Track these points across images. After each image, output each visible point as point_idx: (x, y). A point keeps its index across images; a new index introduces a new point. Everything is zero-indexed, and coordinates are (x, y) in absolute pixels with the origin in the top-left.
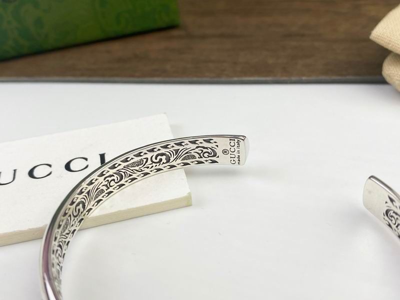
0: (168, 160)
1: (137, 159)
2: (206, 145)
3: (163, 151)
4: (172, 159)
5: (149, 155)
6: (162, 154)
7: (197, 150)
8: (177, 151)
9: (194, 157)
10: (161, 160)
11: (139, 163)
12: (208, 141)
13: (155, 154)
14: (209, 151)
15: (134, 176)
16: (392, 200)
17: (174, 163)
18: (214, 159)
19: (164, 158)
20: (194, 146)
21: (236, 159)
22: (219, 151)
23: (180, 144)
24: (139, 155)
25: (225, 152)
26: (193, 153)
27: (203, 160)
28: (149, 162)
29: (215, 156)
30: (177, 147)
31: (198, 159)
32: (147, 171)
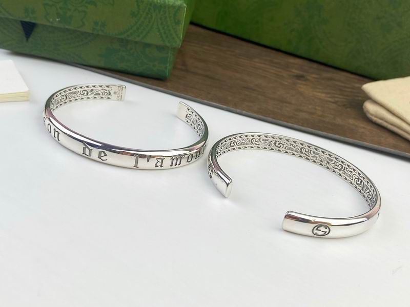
0: (87, 94)
1: (74, 90)
2: (106, 88)
3: (86, 89)
4: (89, 94)
5: (80, 90)
6: (85, 91)
7: (102, 91)
8: (92, 90)
9: (99, 94)
10: (84, 93)
11: (75, 93)
12: (108, 87)
13: (82, 89)
14: (108, 92)
15: (71, 99)
16: (188, 109)
17: (89, 97)
18: (109, 96)
19: (86, 92)
20: (100, 88)
21: (120, 97)
22: (112, 93)
23: (94, 86)
24: (75, 89)
25: (115, 93)
26: (99, 92)
27: (104, 96)
28: (79, 93)
29: (110, 95)
30: (93, 88)
31: (101, 96)
32: (77, 98)
